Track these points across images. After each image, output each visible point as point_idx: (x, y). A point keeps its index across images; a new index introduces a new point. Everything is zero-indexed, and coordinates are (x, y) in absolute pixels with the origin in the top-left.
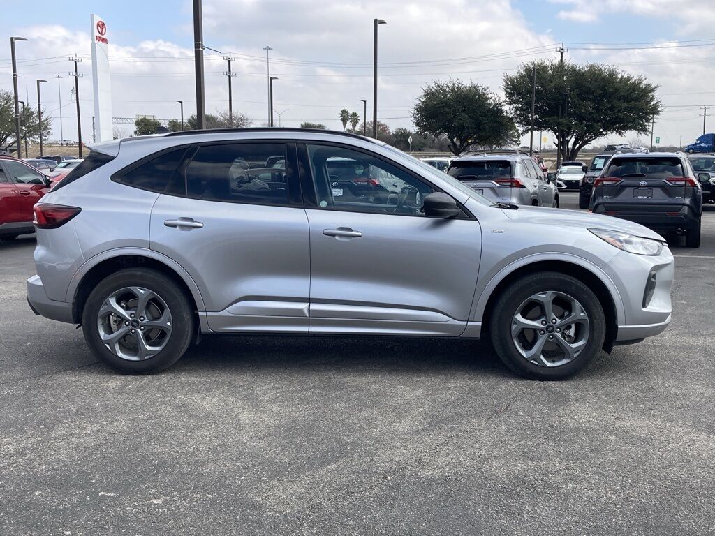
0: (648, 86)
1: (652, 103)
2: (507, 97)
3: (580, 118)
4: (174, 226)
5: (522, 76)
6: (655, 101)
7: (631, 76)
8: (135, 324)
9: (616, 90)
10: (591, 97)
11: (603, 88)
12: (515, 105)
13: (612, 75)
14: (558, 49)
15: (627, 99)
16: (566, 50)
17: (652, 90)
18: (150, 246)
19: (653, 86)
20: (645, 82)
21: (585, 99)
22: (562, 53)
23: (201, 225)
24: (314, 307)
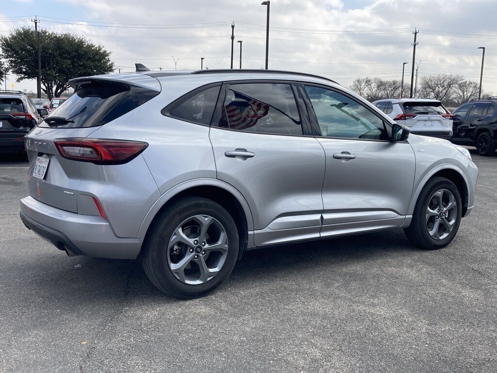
0: (105, 52)
1: (109, 64)
2: (3, 52)
3: (61, 71)
4: (233, 156)
5: (14, 38)
6: (110, 63)
7: (94, 44)
8: (199, 250)
9: (86, 53)
10: (69, 56)
11: (77, 51)
12: (11, 59)
13: (81, 43)
14: (33, 20)
15: (93, 60)
16: (38, 21)
17: (107, 55)
18: (217, 176)
19: (108, 52)
20: (103, 49)
21: (65, 58)
22: (36, 23)
23: (253, 154)
24: (326, 216)
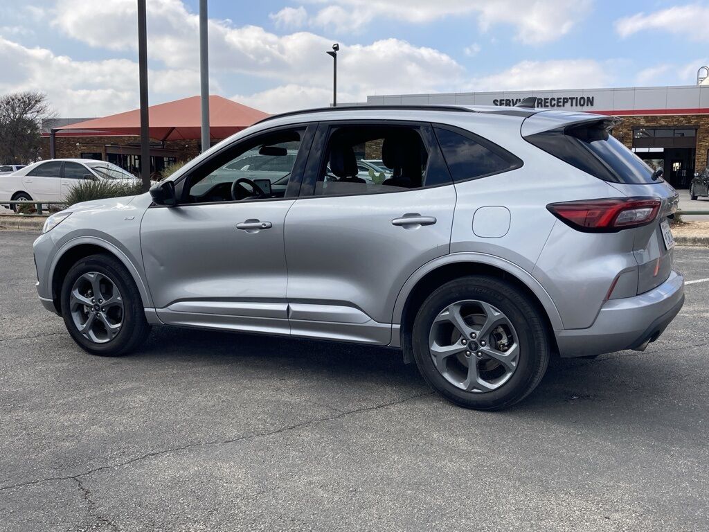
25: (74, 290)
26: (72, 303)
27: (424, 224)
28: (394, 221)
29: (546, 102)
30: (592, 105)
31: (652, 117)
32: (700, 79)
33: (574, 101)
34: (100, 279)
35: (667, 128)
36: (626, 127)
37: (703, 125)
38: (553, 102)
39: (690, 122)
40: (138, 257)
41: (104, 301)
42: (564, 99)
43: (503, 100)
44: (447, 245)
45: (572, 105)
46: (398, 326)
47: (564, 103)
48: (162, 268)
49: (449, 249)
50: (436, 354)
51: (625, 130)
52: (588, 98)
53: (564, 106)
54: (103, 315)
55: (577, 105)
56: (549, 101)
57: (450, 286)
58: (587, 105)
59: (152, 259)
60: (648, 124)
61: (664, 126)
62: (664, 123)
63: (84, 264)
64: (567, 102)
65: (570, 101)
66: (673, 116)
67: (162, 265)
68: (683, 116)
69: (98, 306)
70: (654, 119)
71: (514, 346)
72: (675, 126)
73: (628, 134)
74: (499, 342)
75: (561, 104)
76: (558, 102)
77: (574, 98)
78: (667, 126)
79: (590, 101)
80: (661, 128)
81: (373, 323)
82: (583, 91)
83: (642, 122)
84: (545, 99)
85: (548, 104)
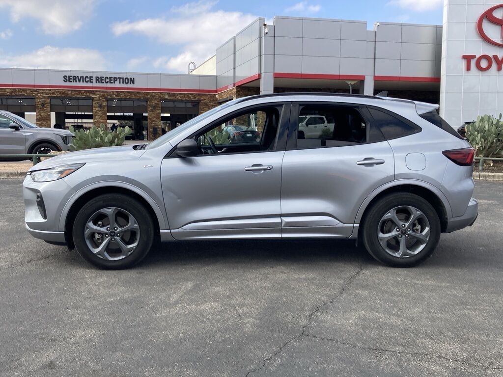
25: (89, 222)
26: (87, 232)
27: (377, 164)
28: (358, 163)
29: (102, 80)
30: (133, 83)
31: (172, 93)
32: (191, 71)
33: (121, 80)
34: (116, 211)
35: (181, 101)
36: (156, 99)
37: (203, 100)
38: (107, 80)
39: (195, 98)
40: (159, 194)
41: (119, 229)
42: (114, 78)
43: (71, 76)
44: (392, 176)
45: (120, 83)
46: (358, 225)
47: (115, 81)
48: (179, 201)
49: (394, 177)
50: (382, 239)
51: (156, 102)
52: (131, 78)
53: (114, 83)
54: (118, 238)
55: (123, 83)
56: (104, 79)
57: (391, 198)
58: (130, 83)
59: (172, 195)
60: (170, 98)
61: (180, 100)
62: (179, 98)
63: (102, 202)
64: (117, 80)
65: (118, 80)
66: (185, 94)
67: (179, 198)
68: (191, 94)
69: (114, 232)
70: (174, 95)
71: (427, 229)
72: (186, 100)
73: (158, 104)
74: (415, 228)
75: (113, 81)
76: (110, 80)
77: (121, 78)
78: (182, 100)
79: (132, 81)
80: (178, 101)
81: (341, 225)
82: (127, 73)
83: (167, 97)
84: (101, 77)
85: (104, 81)
